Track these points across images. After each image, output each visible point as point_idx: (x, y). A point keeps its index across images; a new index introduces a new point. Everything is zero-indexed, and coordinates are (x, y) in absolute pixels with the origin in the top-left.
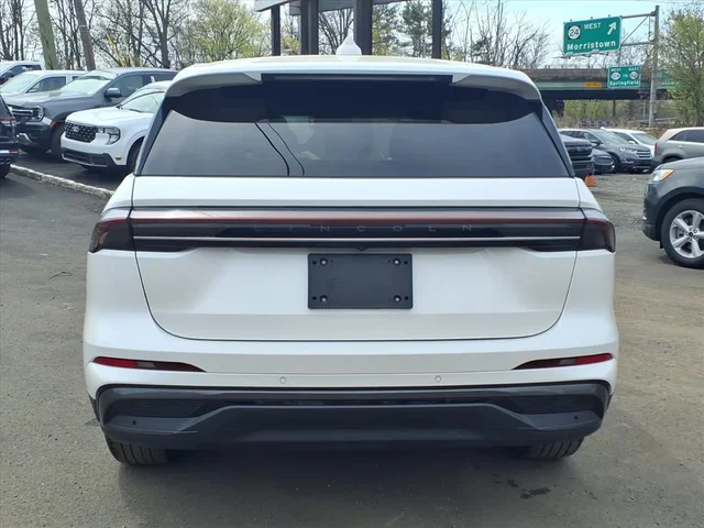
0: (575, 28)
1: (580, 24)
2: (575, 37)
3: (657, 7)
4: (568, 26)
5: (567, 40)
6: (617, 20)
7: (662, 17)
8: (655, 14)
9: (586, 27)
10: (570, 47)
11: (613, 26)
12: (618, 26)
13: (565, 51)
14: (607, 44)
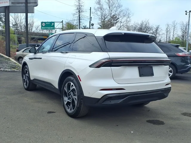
0: (44, 23)
1: (45, 23)
2: (44, 25)
3: (63, 21)
4: (42, 23)
5: (42, 26)
6: (54, 23)
7: (64, 23)
8: (62, 22)
9: (46, 23)
10: (43, 28)
11: (53, 24)
12: (54, 24)
13: (42, 29)
14: (52, 28)
